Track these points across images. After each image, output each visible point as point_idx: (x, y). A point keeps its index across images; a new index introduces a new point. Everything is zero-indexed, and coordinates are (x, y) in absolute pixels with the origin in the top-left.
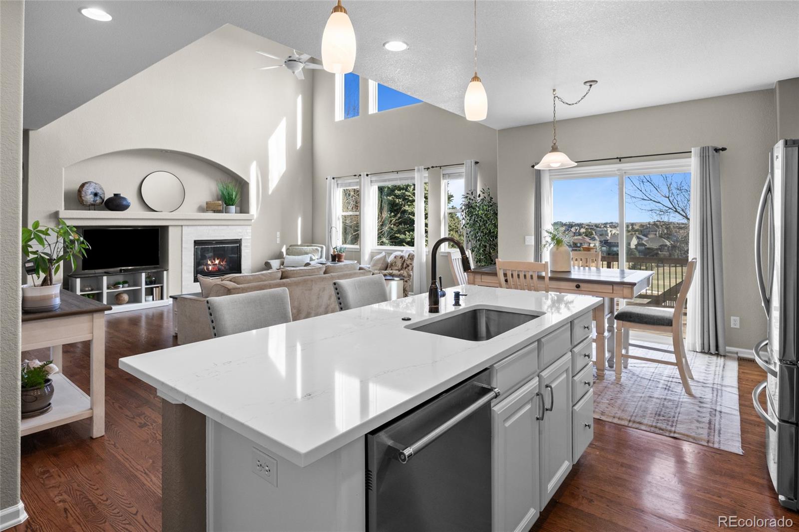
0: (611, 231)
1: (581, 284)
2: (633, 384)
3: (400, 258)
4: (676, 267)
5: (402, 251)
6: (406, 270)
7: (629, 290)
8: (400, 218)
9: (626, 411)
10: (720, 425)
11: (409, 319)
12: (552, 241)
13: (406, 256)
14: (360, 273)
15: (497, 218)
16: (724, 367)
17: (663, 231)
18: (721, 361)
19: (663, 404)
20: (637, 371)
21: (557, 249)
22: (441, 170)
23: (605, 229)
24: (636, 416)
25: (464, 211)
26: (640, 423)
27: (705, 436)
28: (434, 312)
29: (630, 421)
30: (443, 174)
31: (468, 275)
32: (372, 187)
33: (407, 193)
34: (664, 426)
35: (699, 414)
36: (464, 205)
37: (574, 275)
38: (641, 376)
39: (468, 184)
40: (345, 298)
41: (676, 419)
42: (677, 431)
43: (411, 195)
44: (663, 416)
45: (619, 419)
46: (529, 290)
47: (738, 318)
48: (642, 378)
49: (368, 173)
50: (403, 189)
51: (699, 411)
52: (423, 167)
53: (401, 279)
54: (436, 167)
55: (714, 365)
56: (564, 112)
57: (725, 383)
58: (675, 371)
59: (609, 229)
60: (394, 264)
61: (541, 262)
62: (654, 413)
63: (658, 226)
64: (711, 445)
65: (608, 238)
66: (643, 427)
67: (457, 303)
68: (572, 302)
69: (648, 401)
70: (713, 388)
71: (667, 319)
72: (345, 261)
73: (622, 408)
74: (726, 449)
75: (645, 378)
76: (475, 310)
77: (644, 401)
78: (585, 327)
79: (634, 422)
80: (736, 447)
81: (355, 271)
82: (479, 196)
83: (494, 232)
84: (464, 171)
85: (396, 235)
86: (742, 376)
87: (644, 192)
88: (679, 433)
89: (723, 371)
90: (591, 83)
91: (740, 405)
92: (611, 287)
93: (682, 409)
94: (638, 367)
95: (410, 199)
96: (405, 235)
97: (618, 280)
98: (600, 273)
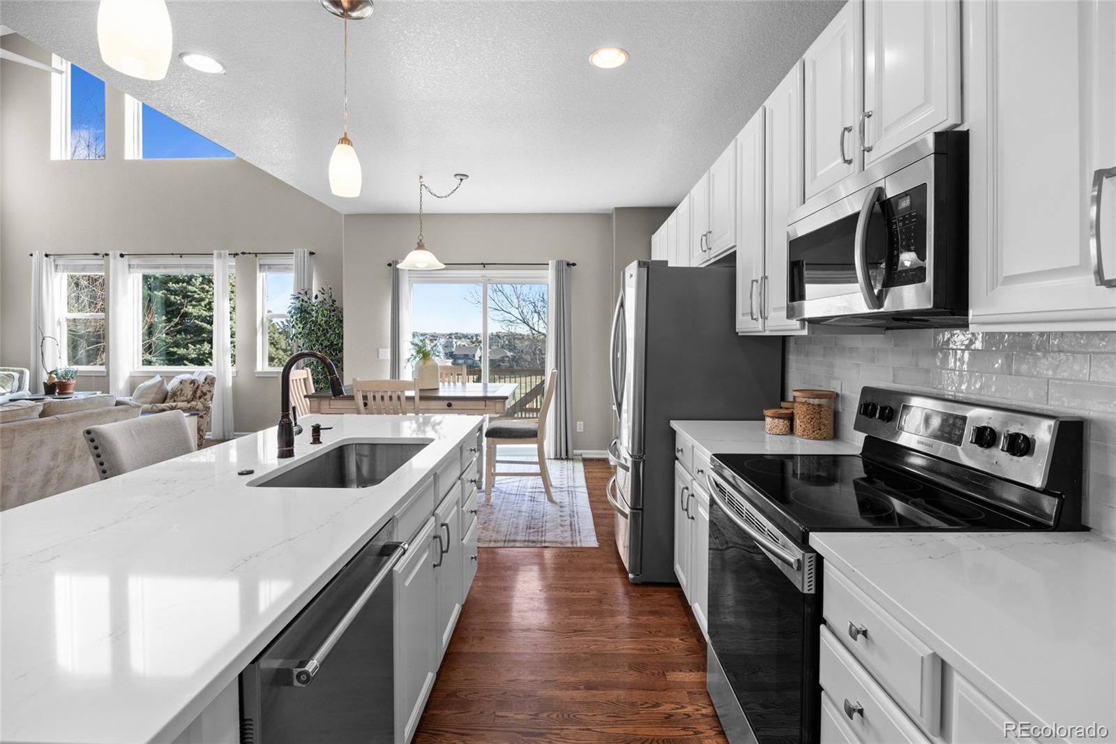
0: (456, 343)
1: (453, 403)
2: (503, 502)
3: (191, 383)
4: (515, 377)
5: (192, 373)
6: (202, 400)
7: (502, 404)
8: (177, 324)
9: (500, 532)
10: (578, 524)
11: (251, 472)
12: (417, 354)
13: (202, 379)
14: (119, 411)
15: (342, 327)
16: (573, 470)
17: (504, 342)
18: (570, 464)
19: (532, 516)
20: (503, 488)
21: (424, 363)
22: (258, 258)
23: (450, 340)
24: (510, 535)
25: (295, 317)
26: (515, 541)
27: (569, 539)
28: (286, 457)
29: (505, 541)
30: (260, 265)
31: (310, 401)
32: (132, 275)
33: (190, 288)
34: (535, 538)
35: (562, 519)
36: (295, 308)
37: (443, 392)
38: (508, 492)
39: (299, 281)
40: (112, 453)
41: (544, 528)
42: (547, 540)
43: (197, 290)
44: (534, 529)
45: (495, 541)
46: (387, 414)
47: (582, 423)
48: (509, 494)
49: (124, 253)
50: (183, 281)
51: (561, 516)
52: (227, 252)
53: (192, 415)
54: (249, 253)
55: (565, 469)
56: (432, 205)
57: (576, 485)
58: (539, 481)
59: (454, 340)
60: (178, 393)
61: (398, 379)
62: (525, 527)
63: (499, 337)
64: (575, 545)
65: (454, 350)
66: (518, 545)
67: (316, 440)
68: (440, 423)
69: (518, 516)
70: (568, 491)
71: (532, 431)
72: (75, 393)
73: (496, 530)
74: (587, 546)
75: (512, 494)
76: (341, 447)
77: (514, 517)
78: (472, 450)
79: (509, 541)
80: (591, 541)
81: (109, 408)
82: (316, 297)
83: (337, 344)
84: (294, 263)
85: (171, 349)
86: (588, 475)
87: (497, 302)
88: (549, 542)
89: (573, 473)
90: (462, 177)
91: (590, 502)
92: (484, 403)
93: (548, 517)
94: (504, 484)
95: (196, 296)
96: (187, 349)
97: (481, 394)
98: (465, 388)
